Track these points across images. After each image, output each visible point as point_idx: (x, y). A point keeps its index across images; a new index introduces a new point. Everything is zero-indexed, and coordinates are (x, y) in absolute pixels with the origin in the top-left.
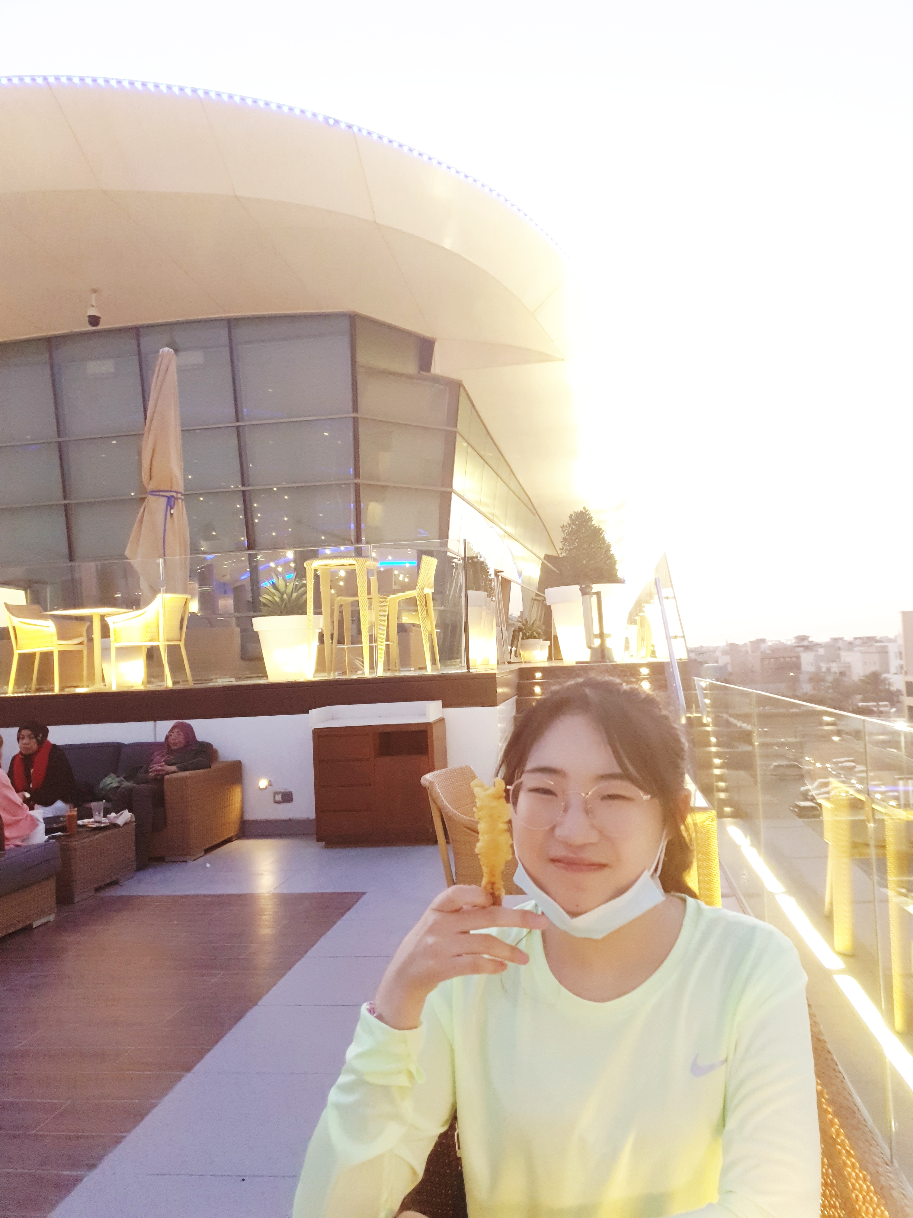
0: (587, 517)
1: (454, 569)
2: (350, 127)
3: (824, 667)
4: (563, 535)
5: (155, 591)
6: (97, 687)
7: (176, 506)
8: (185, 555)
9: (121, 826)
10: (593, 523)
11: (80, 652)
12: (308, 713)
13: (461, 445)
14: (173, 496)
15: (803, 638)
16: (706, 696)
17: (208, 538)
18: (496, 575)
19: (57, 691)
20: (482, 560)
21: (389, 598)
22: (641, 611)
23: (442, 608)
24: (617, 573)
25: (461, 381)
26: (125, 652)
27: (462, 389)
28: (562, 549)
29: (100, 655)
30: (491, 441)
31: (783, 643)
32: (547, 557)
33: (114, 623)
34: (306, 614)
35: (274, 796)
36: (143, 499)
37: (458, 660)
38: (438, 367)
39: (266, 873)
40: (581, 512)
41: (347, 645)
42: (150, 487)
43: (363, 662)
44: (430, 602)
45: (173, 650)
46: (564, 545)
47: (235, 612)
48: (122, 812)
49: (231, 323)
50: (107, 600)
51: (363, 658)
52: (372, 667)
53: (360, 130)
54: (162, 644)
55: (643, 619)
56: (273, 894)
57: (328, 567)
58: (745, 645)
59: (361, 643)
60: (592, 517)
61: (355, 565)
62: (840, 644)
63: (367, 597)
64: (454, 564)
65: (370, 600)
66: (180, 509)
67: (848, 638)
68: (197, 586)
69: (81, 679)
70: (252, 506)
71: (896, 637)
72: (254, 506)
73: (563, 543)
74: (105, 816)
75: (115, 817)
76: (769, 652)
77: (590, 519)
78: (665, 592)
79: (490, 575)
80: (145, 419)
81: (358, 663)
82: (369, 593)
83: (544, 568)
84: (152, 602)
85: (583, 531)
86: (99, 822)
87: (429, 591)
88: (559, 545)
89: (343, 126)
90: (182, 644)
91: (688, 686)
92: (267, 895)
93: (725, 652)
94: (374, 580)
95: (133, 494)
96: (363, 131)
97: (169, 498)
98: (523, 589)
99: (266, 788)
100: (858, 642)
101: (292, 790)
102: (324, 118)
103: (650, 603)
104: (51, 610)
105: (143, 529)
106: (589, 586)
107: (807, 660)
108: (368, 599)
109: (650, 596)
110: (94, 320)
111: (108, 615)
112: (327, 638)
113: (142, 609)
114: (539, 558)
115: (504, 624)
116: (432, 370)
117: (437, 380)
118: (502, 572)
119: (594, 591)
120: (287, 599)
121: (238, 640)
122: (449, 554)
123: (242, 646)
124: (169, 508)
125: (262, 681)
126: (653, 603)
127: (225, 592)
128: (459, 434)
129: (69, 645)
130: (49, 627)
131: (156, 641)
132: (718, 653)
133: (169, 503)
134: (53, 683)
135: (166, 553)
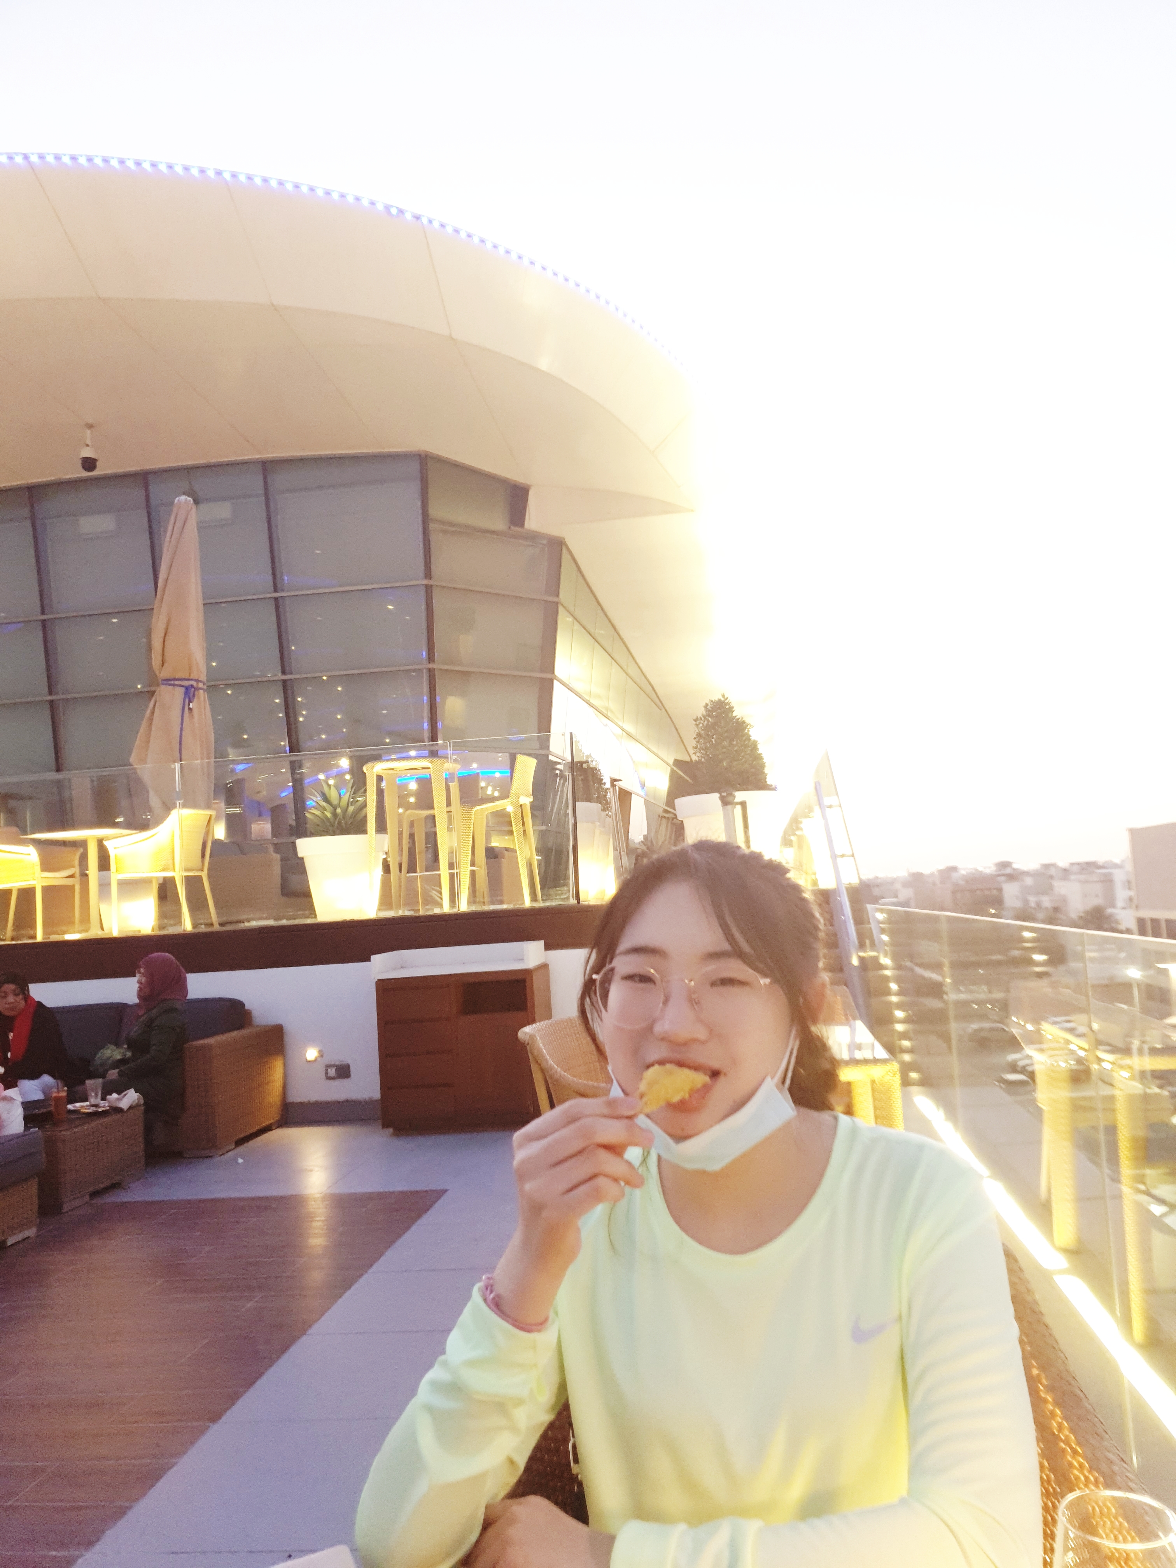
0: (727, 707)
1: (558, 778)
2: (418, 218)
3: (1032, 900)
4: (696, 729)
5: (168, 808)
6: (94, 933)
7: (195, 700)
8: (209, 758)
9: (125, 1110)
10: (734, 714)
11: (71, 888)
12: (369, 960)
13: (564, 619)
14: (192, 686)
15: (1005, 865)
16: (883, 931)
17: (239, 744)
18: (613, 786)
19: (40, 938)
20: (592, 765)
21: (474, 810)
22: (798, 829)
23: (544, 828)
24: (766, 778)
25: (564, 539)
26: (131, 887)
27: (564, 550)
28: (696, 748)
29: (97, 890)
30: (602, 614)
31: (981, 872)
32: (677, 763)
33: (115, 848)
34: (367, 834)
35: (327, 1070)
36: (153, 693)
37: (565, 888)
38: (534, 521)
39: (316, 1169)
40: (720, 700)
41: (421, 871)
42: (164, 674)
43: (441, 893)
44: (529, 819)
45: (193, 883)
46: (698, 742)
47: (273, 837)
48: (125, 1093)
49: (267, 467)
50: (105, 818)
51: (440, 887)
52: (453, 900)
53: (430, 222)
54: (178, 876)
55: (800, 839)
56: (326, 1195)
57: (396, 772)
58: (932, 874)
59: (439, 869)
60: (733, 707)
61: (429, 768)
62: (1053, 871)
63: (446, 809)
64: (558, 772)
65: (450, 813)
66: (201, 703)
67: (1063, 863)
68: (223, 805)
69: (72, 922)
70: (294, 699)
71: (1123, 861)
72: (298, 701)
73: (697, 739)
74: (103, 1099)
75: (118, 1099)
76: (962, 883)
77: (731, 709)
78: (827, 801)
79: (605, 784)
80: (156, 592)
81: (434, 894)
82: (449, 804)
83: (673, 776)
84: (165, 820)
85: (723, 725)
86: (96, 1106)
87: (527, 800)
88: (691, 743)
89: (408, 216)
90: (204, 875)
91: (860, 919)
92: (318, 1196)
93: (906, 884)
94: (454, 787)
95: (139, 686)
96: (434, 222)
97: (187, 688)
98: (647, 803)
99: (316, 1060)
100: (1075, 868)
101: (350, 1062)
102: (385, 207)
103: (809, 817)
104: (31, 834)
105: (153, 729)
106: (731, 794)
107: (1011, 892)
108: (447, 812)
109: (811, 810)
110: (89, 464)
111: (108, 839)
112: (394, 869)
113: (152, 829)
114: (668, 764)
115: (623, 848)
116: (527, 525)
117: (534, 537)
118: (621, 780)
119: (737, 800)
120: (341, 814)
121: (277, 869)
122: (551, 758)
123: (282, 877)
124: (187, 700)
125: (309, 921)
126: (813, 817)
127: (260, 815)
128: (562, 605)
129: (55, 878)
130: (29, 854)
131: (170, 871)
132: (898, 886)
133: (187, 693)
134: (35, 926)
135: (183, 757)
